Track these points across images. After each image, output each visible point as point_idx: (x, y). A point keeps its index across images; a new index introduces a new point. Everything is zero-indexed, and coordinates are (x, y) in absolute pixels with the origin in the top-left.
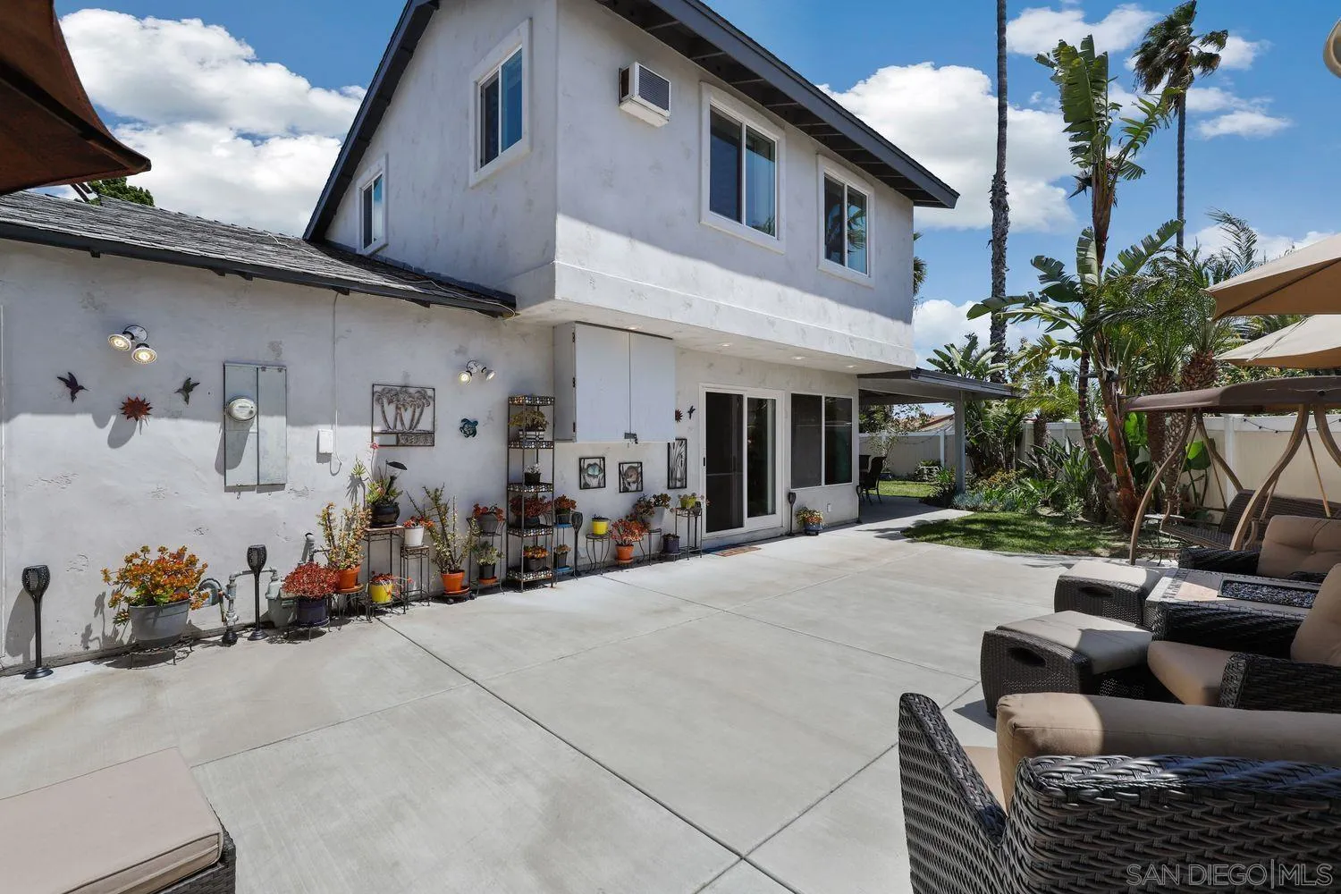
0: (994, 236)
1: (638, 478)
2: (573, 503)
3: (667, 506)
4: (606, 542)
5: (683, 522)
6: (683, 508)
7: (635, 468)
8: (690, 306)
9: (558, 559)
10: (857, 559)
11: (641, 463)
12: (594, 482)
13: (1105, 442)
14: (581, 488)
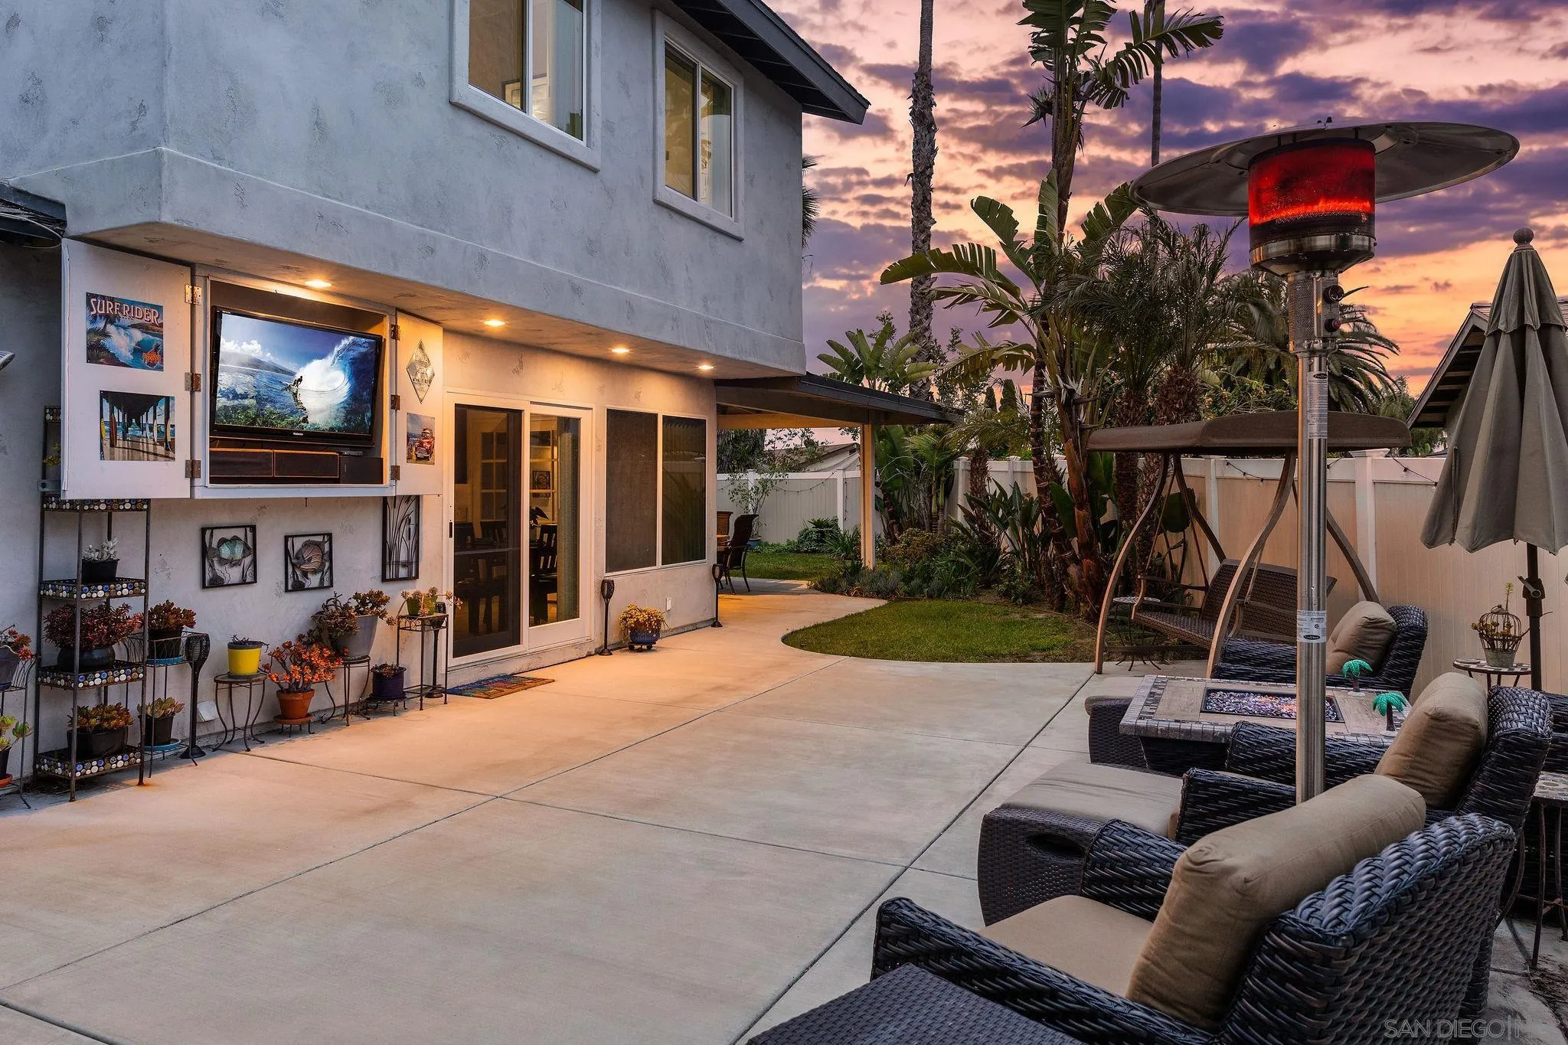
0: (916, 167)
1: (323, 565)
2: (189, 617)
3: (383, 615)
4: (257, 689)
5: (413, 640)
6: (413, 615)
7: (318, 545)
8: (432, 251)
9: (156, 729)
10: (719, 688)
11: (330, 535)
12: (233, 574)
13: (1064, 491)
14: (204, 587)
